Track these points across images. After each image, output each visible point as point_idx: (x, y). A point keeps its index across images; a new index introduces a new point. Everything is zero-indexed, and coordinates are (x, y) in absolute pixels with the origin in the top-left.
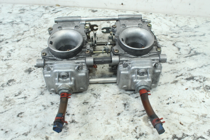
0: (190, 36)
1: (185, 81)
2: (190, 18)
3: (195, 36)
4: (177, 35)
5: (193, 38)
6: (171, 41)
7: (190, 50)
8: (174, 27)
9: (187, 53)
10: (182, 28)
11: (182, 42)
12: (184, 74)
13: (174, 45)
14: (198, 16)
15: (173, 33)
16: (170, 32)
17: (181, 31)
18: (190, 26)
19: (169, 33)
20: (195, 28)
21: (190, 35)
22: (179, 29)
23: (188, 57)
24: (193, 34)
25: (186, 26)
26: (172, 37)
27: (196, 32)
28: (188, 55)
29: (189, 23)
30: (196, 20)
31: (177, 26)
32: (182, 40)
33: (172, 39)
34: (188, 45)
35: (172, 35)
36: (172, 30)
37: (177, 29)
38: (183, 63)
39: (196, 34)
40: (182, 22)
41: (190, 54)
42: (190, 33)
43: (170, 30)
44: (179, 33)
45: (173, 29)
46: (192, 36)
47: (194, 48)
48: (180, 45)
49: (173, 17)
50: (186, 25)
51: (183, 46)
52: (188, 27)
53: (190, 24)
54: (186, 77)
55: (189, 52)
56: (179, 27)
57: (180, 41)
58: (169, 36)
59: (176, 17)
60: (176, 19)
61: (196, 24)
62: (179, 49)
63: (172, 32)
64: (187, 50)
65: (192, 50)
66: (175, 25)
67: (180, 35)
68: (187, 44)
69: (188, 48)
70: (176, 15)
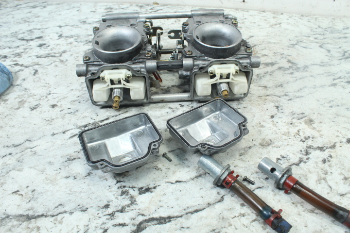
0: (340, 38)
1: (346, 84)
2: (334, 19)
3: (346, 37)
4: (322, 37)
5: (344, 40)
6: (316, 42)
7: (343, 52)
8: (316, 28)
9: (341, 56)
10: (327, 29)
11: (331, 44)
12: (343, 77)
13: (321, 46)
14: (345, 17)
15: (317, 34)
16: (312, 33)
17: (326, 32)
18: (336, 27)
19: (311, 34)
20: (344, 29)
21: (340, 36)
22: (322, 30)
23: (343, 60)
24: (343, 36)
25: (331, 27)
26: (316, 38)
27: (346, 33)
28: (342, 58)
29: (334, 24)
30: (343, 21)
31: (319, 27)
32: (330, 42)
33: (316, 41)
34: (340, 47)
35: (316, 36)
36: (314, 31)
37: (319, 30)
38: (338, 66)
39: (346, 35)
40: (325, 23)
41: (344, 57)
42: (338, 34)
43: (311, 31)
44: (323, 34)
45: (315, 30)
46: (343, 38)
47: (348, 51)
48: (329, 47)
49: (312, 18)
50: (331, 26)
51: (333, 48)
52: (335, 29)
53: (336, 26)
54: (346, 80)
55: (343, 55)
56: (322, 28)
57: (328, 43)
58: (311, 37)
59: (316, 18)
60: (316, 20)
61: (344, 26)
62: (329, 51)
63: (315, 33)
64: (340, 52)
65: (346, 52)
66: (317, 27)
67: (325, 36)
68: (338, 46)
69: (340, 50)
70: (315, 15)
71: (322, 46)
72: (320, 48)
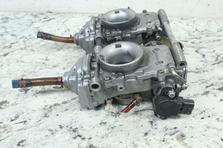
0: (214, 41)
1: (218, 91)
2: (210, 21)
3: (219, 40)
4: (198, 41)
5: (218, 43)
6: (193, 47)
7: (216, 57)
8: (194, 32)
9: (214, 60)
10: (203, 33)
11: (206, 48)
12: (215, 83)
13: (197, 51)
14: (219, 18)
15: (194, 38)
16: (190, 37)
17: (202, 35)
18: (211, 30)
19: (189, 39)
20: (218, 31)
21: (214, 39)
22: (199, 33)
23: (216, 65)
24: (217, 39)
25: (207, 30)
26: (193, 43)
27: (220, 36)
28: (215, 62)
29: (210, 26)
30: (218, 23)
31: (197, 30)
32: (205, 46)
33: (193, 45)
34: (214, 51)
35: (193, 40)
36: (191, 35)
37: (197, 34)
38: (212, 71)
39: (220, 38)
40: (202, 26)
41: (217, 61)
42: (213, 37)
43: (189, 35)
44: (200, 38)
45: (192, 34)
46: (217, 41)
47: (221, 54)
48: (204, 51)
49: (190, 21)
50: (207, 28)
51: (207, 52)
53: (211, 28)
54: (218, 87)
55: (216, 59)
56: (199, 31)
57: (203, 47)
58: (189, 42)
59: (194, 21)
60: (194, 23)
61: (218, 28)
62: (204, 56)
63: (192, 37)
64: (213, 56)
65: (219, 56)
66: (195, 30)
67: (201, 40)
68: (212, 50)
69: (214, 54)
70: (193, 18)
71: (198, 51)
72: (196, 53)
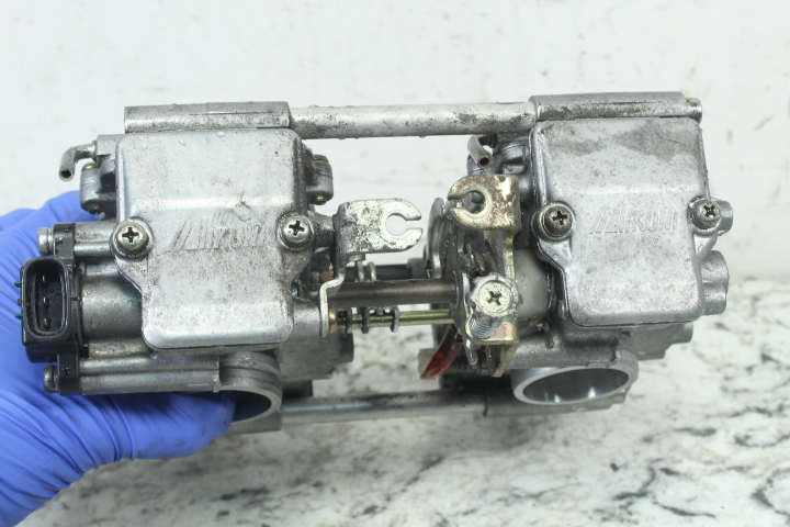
4: (773, 426)
6: (740, 469)
8: (750, 369)
13: (760, 497)
15: (748, 409)
16: (729, 405)
19: (721, 415)
22: (778, 377)
26: (741, 441)
31: (765, 358)
33: (743, 456)
35: (740, 426)
36: (736, 392)
43: (724, 389)
44: (781, 408)
45: (743, 382)
56: (779, 366)
58: (721, 434)
59: (755, 299)
60: (753, 314)
63: (739, 407)
66: (756, 360)
70: (751, 278)
71: (767, 494)
72: (754, 509)
